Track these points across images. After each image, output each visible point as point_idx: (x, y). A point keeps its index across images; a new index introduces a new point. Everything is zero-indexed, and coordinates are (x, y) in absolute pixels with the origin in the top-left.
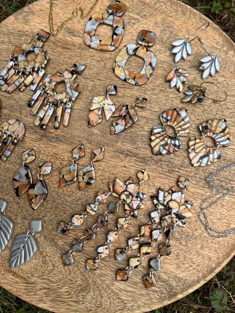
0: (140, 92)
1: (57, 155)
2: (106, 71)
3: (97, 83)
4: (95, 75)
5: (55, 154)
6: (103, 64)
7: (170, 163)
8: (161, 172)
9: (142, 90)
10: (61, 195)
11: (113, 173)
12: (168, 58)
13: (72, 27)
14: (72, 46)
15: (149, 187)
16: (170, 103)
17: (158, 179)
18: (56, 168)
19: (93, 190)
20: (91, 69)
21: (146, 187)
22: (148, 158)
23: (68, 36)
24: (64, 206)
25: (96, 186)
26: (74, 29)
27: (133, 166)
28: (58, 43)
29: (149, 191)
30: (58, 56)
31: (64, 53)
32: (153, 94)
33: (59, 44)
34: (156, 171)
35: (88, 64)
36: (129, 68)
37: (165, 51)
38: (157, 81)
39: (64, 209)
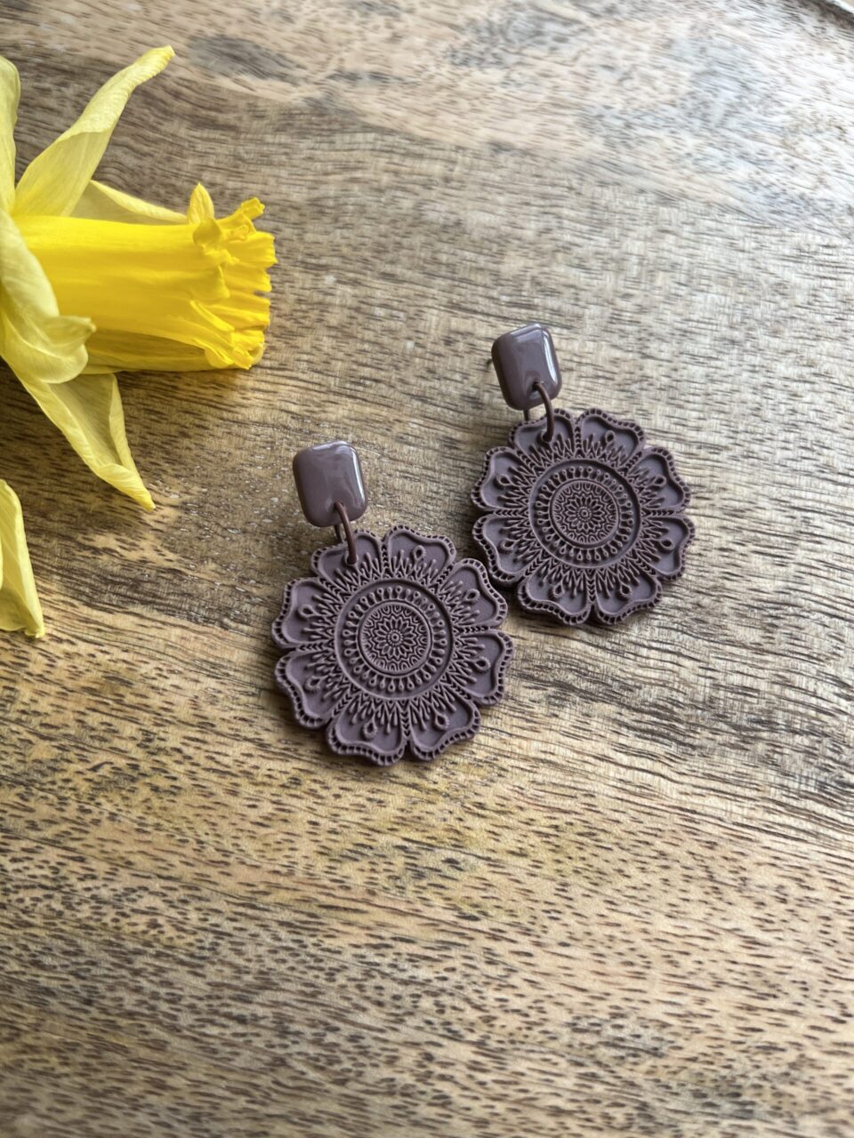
0: (615, 346)
1: (128, 684)
2: (423, 238)
3: (378, 293)
4: (367, 254)
5: (113, 678)
6: (407, 204)
7: (826, 741)
8: (775, 793)
9: (624, 334)
10: (138, 953)
11: (481, 806)
12: (741, 193)
13: (249, 37)
14: (245, 117)
15: (712, 899)
16: (783, 408)
17: (766, 840)
18: (117, 771)
19: (353, 917)
20: (346, 226)
21: (695, 892)
22: (690, 712)
23: (228, 70)
24: (157, 1032)
25: (372, 893)
26: (257, 47)
27: (604, 758)
28: (169, 99)
29: (716, 921)
30: (169, 160)
31: (200, 147)
32: (685, 358)
33: (179, 105)
34: (748, 793)
35: (331, 203)
36: (548, 230)
37: (723, 164)
38: (700, 297)
39: (157, 1056)
